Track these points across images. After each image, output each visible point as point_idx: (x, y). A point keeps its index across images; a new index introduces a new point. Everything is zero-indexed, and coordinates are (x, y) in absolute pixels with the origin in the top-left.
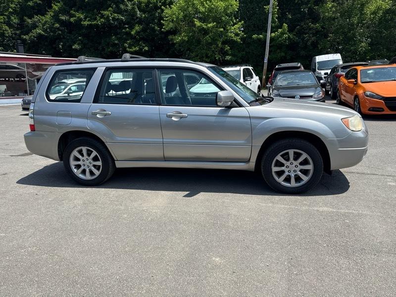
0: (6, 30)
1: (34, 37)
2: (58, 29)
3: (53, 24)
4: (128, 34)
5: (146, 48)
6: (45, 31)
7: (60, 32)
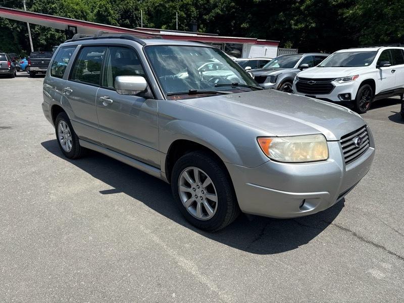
0: (193, 12)
1: (213, 17)
2: (233, 7)
3: (230, 4)
4: (298, 9)
5: (314, 25)
6: (222, 10)
7: (234, 10)
